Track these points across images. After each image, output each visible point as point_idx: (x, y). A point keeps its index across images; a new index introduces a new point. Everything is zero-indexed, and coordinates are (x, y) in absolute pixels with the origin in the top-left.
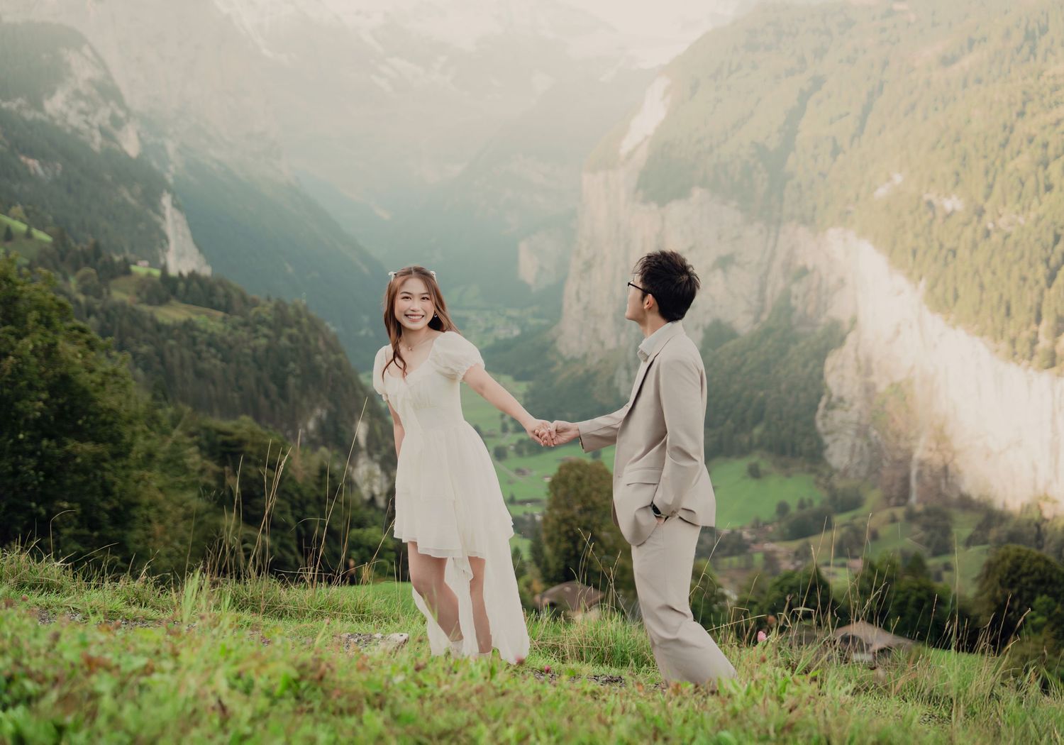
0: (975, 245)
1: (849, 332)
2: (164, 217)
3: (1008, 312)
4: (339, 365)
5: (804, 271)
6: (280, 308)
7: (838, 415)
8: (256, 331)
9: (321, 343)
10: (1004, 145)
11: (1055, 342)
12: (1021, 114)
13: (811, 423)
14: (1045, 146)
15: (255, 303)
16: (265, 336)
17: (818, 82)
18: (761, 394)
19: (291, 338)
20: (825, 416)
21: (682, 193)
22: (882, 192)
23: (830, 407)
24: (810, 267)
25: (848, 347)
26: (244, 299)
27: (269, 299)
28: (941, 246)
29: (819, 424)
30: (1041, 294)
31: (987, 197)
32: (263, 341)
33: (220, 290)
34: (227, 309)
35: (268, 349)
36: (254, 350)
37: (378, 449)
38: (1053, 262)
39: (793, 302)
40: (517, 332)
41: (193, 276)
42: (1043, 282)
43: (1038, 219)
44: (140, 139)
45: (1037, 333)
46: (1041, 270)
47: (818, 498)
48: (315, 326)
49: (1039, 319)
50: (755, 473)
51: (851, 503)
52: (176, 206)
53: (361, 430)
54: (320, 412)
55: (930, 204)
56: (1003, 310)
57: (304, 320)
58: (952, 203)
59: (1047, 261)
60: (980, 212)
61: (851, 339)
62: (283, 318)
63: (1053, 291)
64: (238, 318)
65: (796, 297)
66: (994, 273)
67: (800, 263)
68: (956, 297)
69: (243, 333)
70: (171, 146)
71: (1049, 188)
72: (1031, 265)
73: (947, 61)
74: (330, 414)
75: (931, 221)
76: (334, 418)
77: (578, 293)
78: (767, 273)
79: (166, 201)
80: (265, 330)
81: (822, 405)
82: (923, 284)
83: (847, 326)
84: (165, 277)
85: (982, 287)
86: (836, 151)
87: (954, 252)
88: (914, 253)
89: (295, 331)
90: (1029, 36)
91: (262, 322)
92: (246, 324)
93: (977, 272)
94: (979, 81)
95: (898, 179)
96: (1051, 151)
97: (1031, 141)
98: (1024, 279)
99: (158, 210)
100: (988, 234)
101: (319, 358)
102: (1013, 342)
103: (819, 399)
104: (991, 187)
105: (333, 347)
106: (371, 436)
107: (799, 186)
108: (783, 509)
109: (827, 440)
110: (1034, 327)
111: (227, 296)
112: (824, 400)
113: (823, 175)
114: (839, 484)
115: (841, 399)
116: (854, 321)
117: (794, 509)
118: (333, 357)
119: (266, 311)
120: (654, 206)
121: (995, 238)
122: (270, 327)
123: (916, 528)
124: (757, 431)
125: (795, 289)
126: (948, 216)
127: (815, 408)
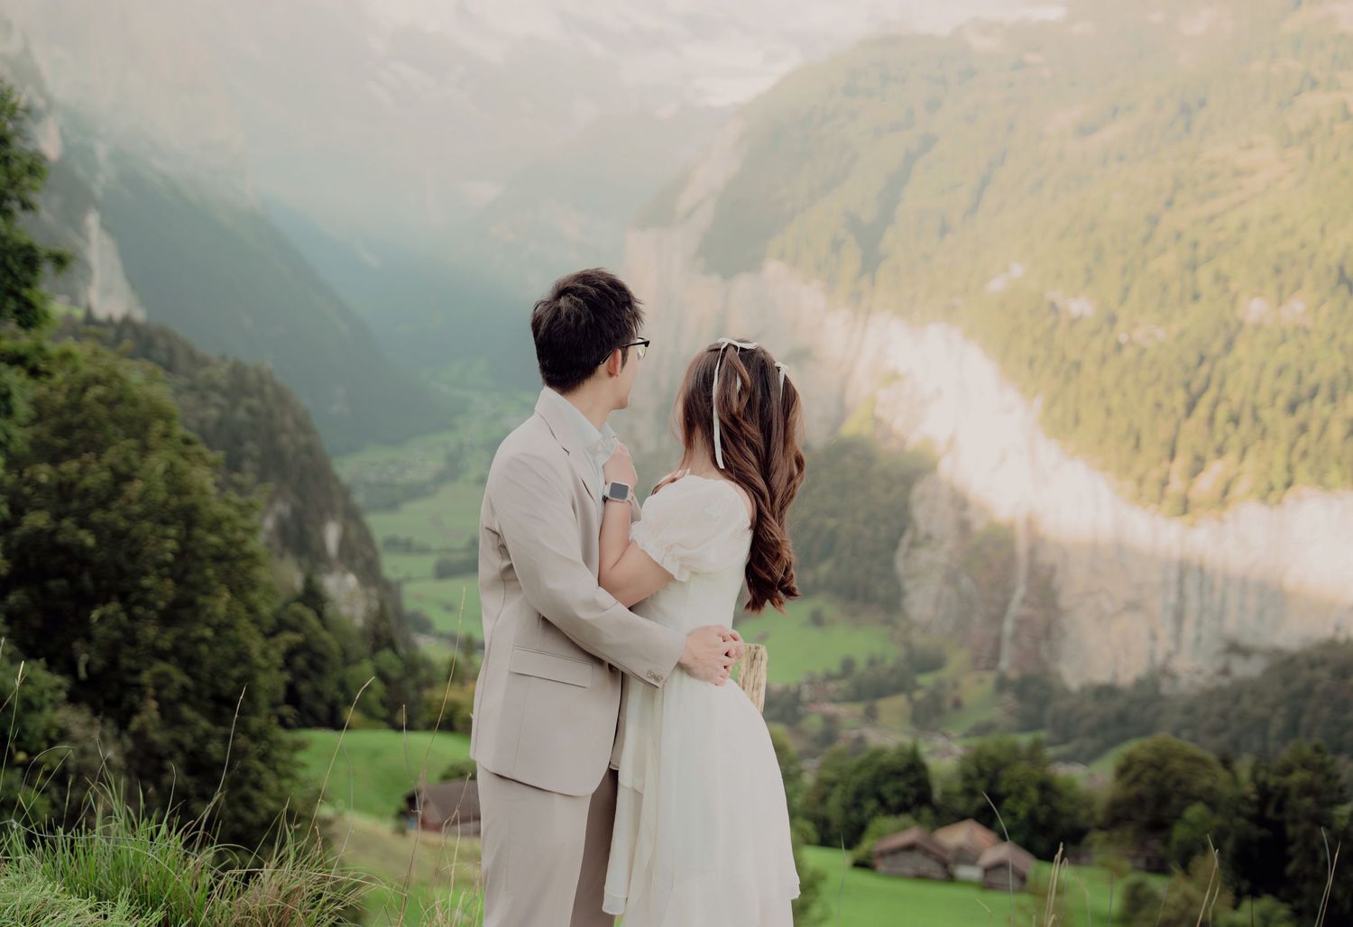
0: (1103, 360)
1: (945, 454)
2: (87, 240)
3: (1137, 446)
4: (310, 450)
5: (894, 376)
6: (238, 371)
7: (923, 556)
8: (204, 398)
9: (289, 422)
10: (1146, 240)
11: (1190, 485)
12: (1170, 203)
13: (890, 564)
14: (1195, 245)
15: (205, 362)
16: (217, 405)
17: (928, 142)
18: (831, 523)
19: (250, 410)
20: (907, 555)
21: (753, 265)
22: (996, 285)
23: (914, 544)
24: (902, 371)
25: (940, 475)
26: (191, 355)
27: (224, 358)
28: (1064, 358)
29: (900, 565)
30: (1178, 426)
31: (1123, 301)
32: (213, 413)
33: (161, 342)
34: (169, 367)
35: (220, 423)
36: (202, 422)
37: (352, 557)
38: (1195, 387)
39: (879, 411)
41: (127, 322)
42: (1181, 411)
43: (1182, 334)
44: (64, 137)
45: (1168, 474)
46: (1180, 397)
47: (892, 654)
48: (282, 397)
49: (1172, 456)
50: (817, 620)
51: (933, 663)
52: (105, 227)
53: (332, 534)
54: (283, 508)
55: (1053, 307)
56: (1132, 442)
57: (268, 389)
58: (1081, 306)
59: (1187, 386)
60: (1112, 320)
61: (946, 462)
62: (241, 384)
63: (1193, 422)
64: (182, 381)
65: (883, 405)
66: (1124, 395)
67: (891, 365)
68: (1077, 421)
69: (189, 400)
70: (102, 150)
71: (1196, 297)
72: (1169, 389)
73: (1085, 131)
74: (295, 511)
75: (1055, 326)
76: (298, 516)
78: (850, 374)
79: (93, 220)
80: (216, 398)
81: (905, 540)
82: (1039, 403)
83: (942, 447)
84: (90, 319)
85: (1109, 412)
86: (944, 230)
87: (1078, 365)
88: (1031, 362)
89: (255, 402)
90: (1185, 110)
91: (214, 387)
92: (192, 388)
93: (1103, 394)
94: (1121, 158)
95: (1017, 270)
96: (1202, 252)
97: (1179, 236)
98: (1159, 405)
99: (81, 231)
100: (1119, 347)
101: (284, 440)
102: (1140, 481)
103: (902, 531)
104: (1126, 290)
105: (303, 426)
106: (344, 543)
107: (897, 267)
108: (848, 665)
109: (908, 585)
110: (1166, 464)
111: (170, 351)
112: (908, 535)
113: (926, 258)
114: (920, 640)
115: (929, 537)
116: (952, 441)
117: (861, 665)
118: (302, 439)
119: (220, 374)
120: (716, 279)
121: (1129, 353)
122: (224, 394)
123: (1008, 698)
124: (824, 569)
125: (882, 395)
126: (1074, 322)
127: (894, 545)
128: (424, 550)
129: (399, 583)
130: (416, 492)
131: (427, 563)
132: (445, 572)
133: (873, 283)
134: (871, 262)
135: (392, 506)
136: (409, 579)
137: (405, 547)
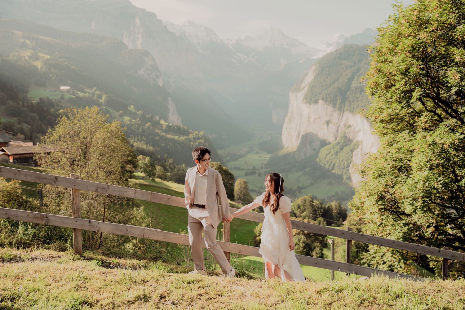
1: (360, 145)
2: (169, 104)
5: (350, 126)
13: (348, 170)
17: (359, 70)
20: (352, 168)
21: (316, 102)
23: (353, 166)
24: (351, 125)
25: (359, 149)
29: (350, 171)
39: (346, 135)
40: (270, 138)
47: (347, 191)
50: (330, 184)
61: (360, 146)
65: (347, 134)
67: (349, 124)
77: (286, 128)
78: (339, 127)
81: (351, 165)
83: (360, 143)
99: (167, 102)
103: (351, 162)
107: (350, 101)
108: (337, 194)
109: (352, 175)
112: (352, 163)
113: (357, 98)
115: (356, 164)
116: (362, 142)
117: (340, 194)
120: (308, 105)
125: (347, 131)
127: (348, 166)
128: (243, 169)
129: (237, 177)
130: (241, 156)
131: (243, 173)
132: (247, 174)
133: (344, 105)
134: (344, 100)
135: (236, 159)
136: (239, 176)
137: (239, 169)
